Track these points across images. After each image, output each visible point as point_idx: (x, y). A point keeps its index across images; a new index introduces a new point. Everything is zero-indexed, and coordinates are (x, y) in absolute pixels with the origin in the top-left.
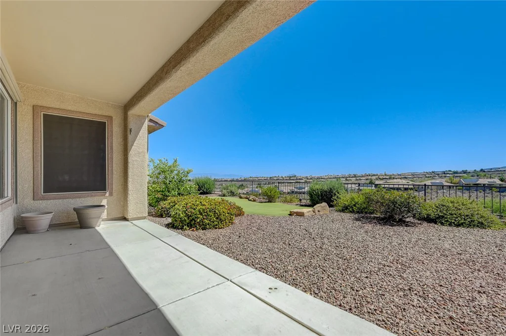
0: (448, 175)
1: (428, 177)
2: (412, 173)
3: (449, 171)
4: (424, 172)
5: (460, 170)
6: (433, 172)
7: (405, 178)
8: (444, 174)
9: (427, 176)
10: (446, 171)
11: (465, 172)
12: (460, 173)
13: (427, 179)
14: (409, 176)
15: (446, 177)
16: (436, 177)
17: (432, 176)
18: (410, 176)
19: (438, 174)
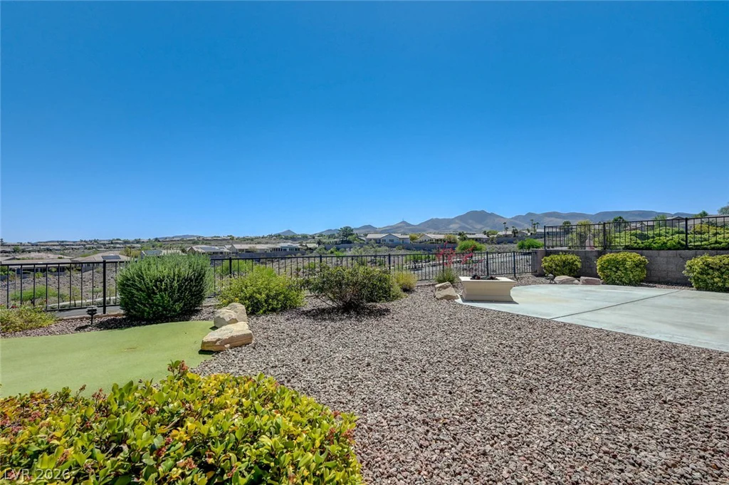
0: (118, 246)
1: (89, 249)
2: (58, 242)
3: (117, 240)
4: (82, 241)
5: (131, 239)
6: (95, 241)
7: (48, 250)
8: (112, 243)
9: (87, 246)
10: (113, 240)
11: (138, 242)
12: (133, 243)
13: (86, 251)
14: (55, 247)
15: (115, 248)
16: (101, 248)
17: (95, 246)
18: (59, 248)
19: (104, 245)
